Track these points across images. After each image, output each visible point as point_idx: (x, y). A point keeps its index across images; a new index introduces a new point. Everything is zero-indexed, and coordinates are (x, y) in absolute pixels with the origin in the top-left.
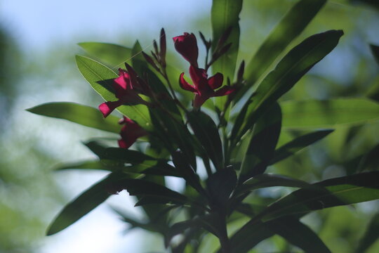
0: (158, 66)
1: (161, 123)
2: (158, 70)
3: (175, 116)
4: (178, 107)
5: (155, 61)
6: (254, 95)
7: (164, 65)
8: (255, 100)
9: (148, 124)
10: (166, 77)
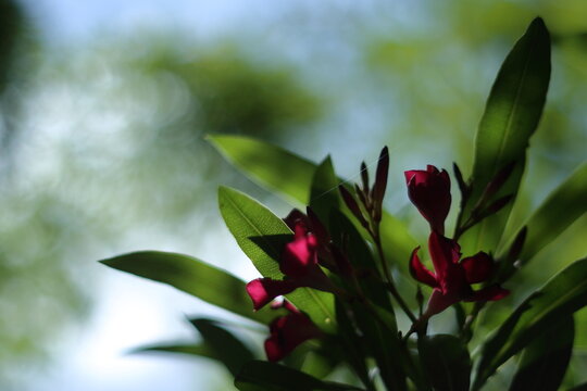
0: (366, 216)
1: (350, 313)
2: (365, 224)
3: (382, 312)
4: (391, 296)
5: (361, 207)
6: (536, 296)
7: (378, 218)
8: (536, 305)
9: (327, 320)
10: (377, 239)
